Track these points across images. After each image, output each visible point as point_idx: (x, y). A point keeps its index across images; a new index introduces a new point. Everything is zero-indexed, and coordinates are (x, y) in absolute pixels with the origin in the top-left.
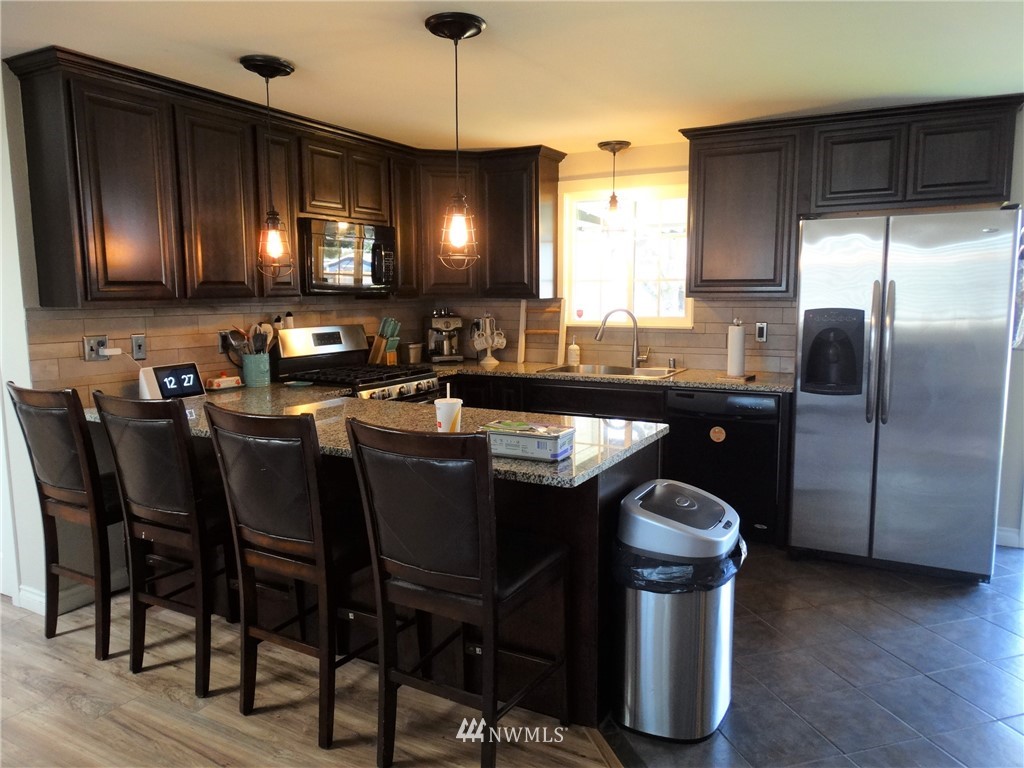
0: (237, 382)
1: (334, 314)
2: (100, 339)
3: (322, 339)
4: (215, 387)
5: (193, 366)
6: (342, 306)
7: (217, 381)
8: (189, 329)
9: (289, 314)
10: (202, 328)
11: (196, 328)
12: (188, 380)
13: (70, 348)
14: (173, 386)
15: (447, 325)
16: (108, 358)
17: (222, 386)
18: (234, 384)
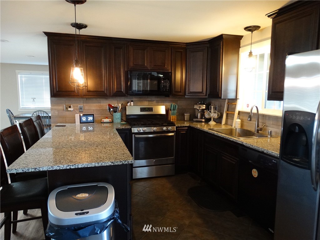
0: (110, 121)
1: (155, 102)
2: (70, 106)
3: (142, 110)
4: (102, 122)
5: (93, 115)
6: (159, 99)
7: (103, 120)
8: (98, 104)
9: (132, 101)
10: (102, 104)
11: (100, 104)
12: (90, 118)
13: (61, 108)
14: (85, 120)
15: (200, 107)
16: (70, 111)
17: (104, 121)
18: (109, 121)
